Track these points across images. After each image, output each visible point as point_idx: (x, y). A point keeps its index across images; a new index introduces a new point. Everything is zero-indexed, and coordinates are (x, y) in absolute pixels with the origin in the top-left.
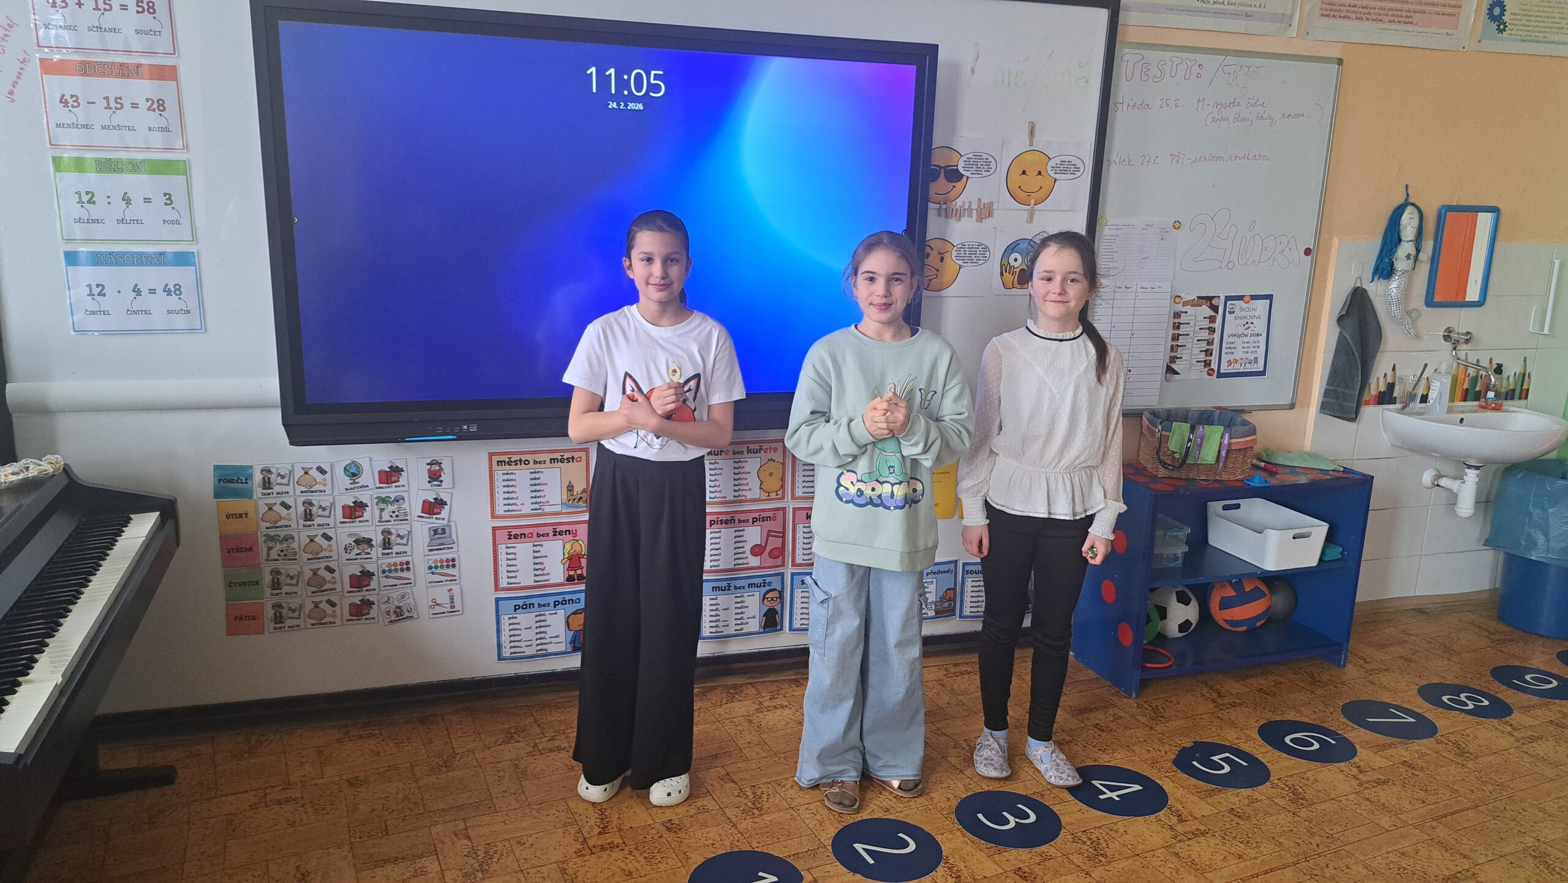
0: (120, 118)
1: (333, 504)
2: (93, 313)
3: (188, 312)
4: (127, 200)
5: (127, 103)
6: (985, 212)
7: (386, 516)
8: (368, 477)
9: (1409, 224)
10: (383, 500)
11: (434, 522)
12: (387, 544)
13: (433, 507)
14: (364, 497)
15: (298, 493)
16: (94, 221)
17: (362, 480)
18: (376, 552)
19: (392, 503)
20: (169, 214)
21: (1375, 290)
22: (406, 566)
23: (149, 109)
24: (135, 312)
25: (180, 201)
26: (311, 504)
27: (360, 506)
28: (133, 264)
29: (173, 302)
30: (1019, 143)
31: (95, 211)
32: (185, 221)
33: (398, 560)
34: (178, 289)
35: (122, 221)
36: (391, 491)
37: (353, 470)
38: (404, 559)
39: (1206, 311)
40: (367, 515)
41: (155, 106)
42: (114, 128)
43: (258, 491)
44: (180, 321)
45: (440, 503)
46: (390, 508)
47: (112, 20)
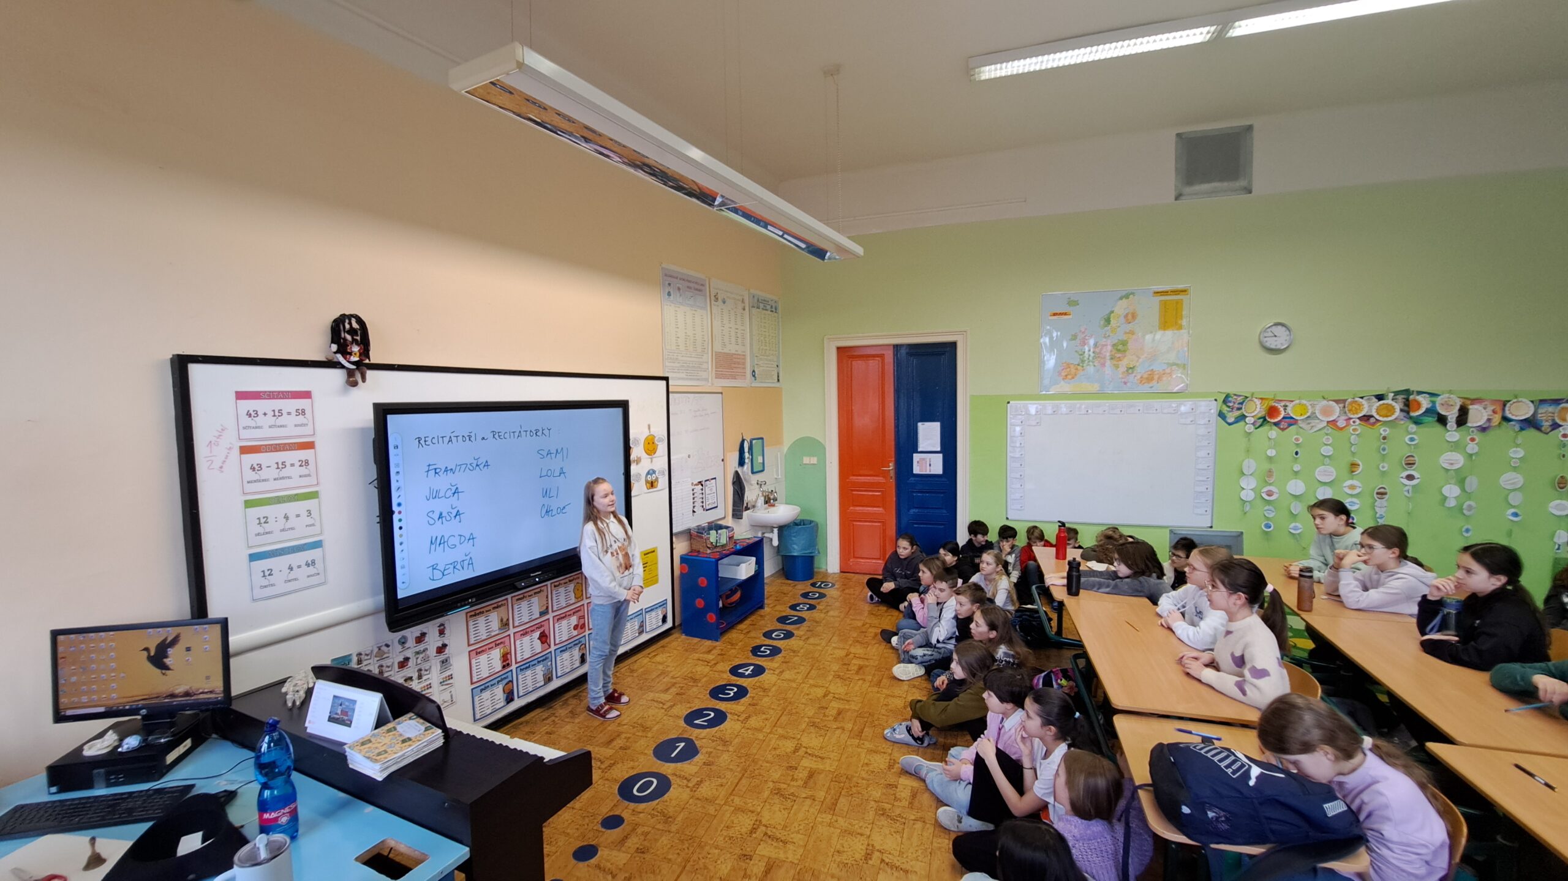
0: (284, 473)
1: (393, 663)
2: (265, 587)
3: (318, 574)
4: (286, 518)
5: (288, 464)
6: (639, 460)
7: (419, 661)
8: (411, 642)
10: (418, 653)
11: (442, 657)
12: (420, 677)
13: (441, 649)
14: (409, 654)
15: (375, 662)
16: (267, 533)
17: (407, 645)
18: (415, 681)
19: (422, 653)
20: (309, 521)
21: (740, 470)
22: (429, 686)
23: (300, 466)
24: (290, 581)
25: (315, 514)
26: (382, 666)
27: (407, 659)
28: (289, 553)
29: (310, 570)
30: (646, 433)
31: (268, 528)
32: (318, 524)
33: (425, 684)
34: (313, 562)
35: (283, 530)
36: (421, 647)
37: (403, 641)
38: (428, 683)
39: (700, 487)
40: (410, 663)
41: (304, 463)
42: (281, 479)
44: (315, 580)
45: (445, 646)
46: (421, 656)
47: (281, 421)
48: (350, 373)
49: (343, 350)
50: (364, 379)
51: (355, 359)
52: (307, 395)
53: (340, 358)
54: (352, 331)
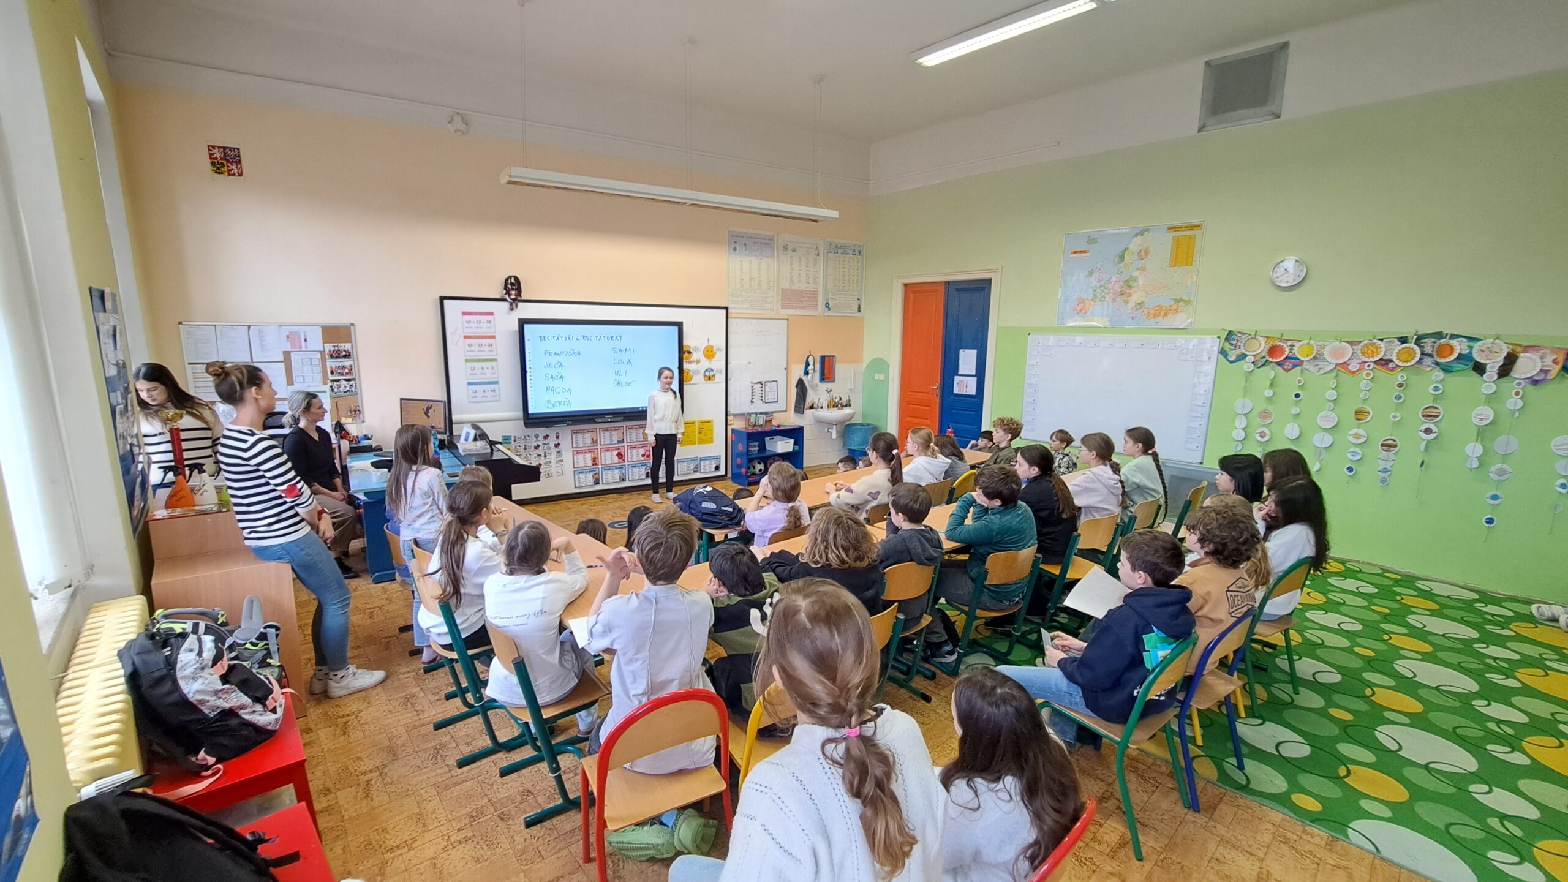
0: (482, 349)
1: (531, 446)
2: (473, 397)
3: (497, 396)
4: (483, 368)
5: (484, 345)
6: (698, 362)
7: (545, 448)
8: (541, 438)
9: (811, 360)
10: (544, 444)
11: (557, 450)
12: (545, 456)
13: (557, 446)
14: (539, 443)
15: (522, 443)
16: (475, 374)
17: (538, 437)
18: (543, 458)
19: (546, 445)
20: (493, 371)
21: (805, 379)
22: (550, 462)
23: (489, 346)
24: (484, 397)
25: (495, 368)
26: (526, 446)
27: (538, 446)
28: (484, 385)
29: (493, 394)
30: (706, 344)
31: (475, 372)
32: (496, 373)
34: (494, 390)
35: (482, 374)
36: (546, 440)
38: (549, 460)
39: (760, 385)
41: (491, 345)
42: (481, 351)
43: (513, 442)
44: (495, 398)
45: (559, 444)
47: (481, 325)
48: (511, 304)
49: (508, 293)
50: (517, 306)
51: (513, 297)
52: (491, 314)
53: (507, 297)
54: (512, 284)
